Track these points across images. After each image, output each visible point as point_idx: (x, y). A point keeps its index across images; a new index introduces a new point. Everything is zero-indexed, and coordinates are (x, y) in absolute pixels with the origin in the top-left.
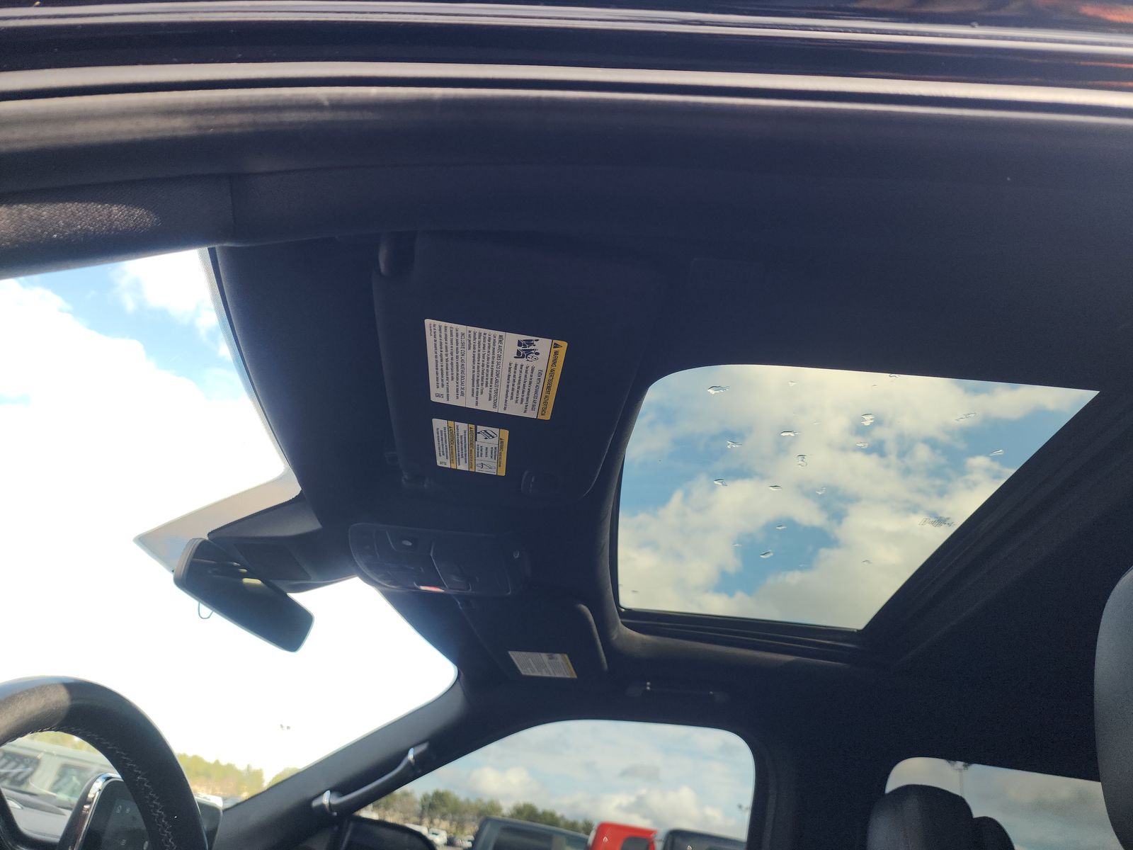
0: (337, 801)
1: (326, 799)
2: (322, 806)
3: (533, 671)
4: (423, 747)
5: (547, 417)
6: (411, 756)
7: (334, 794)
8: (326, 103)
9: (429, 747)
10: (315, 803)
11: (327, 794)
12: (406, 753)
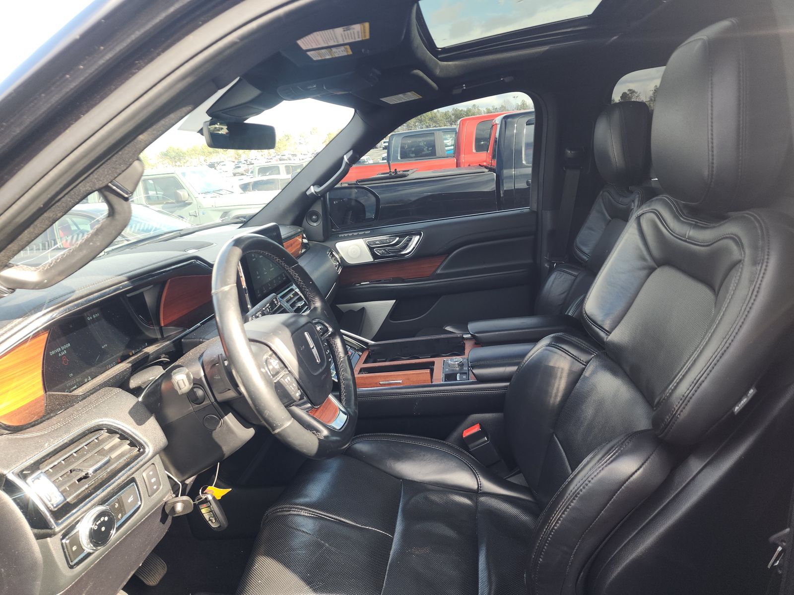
0: (319, 189)
1: (313, 190)
2: (312, 194)
3: (396, 101)
4: (351, 153)
5: (368, 37)
6: (346, 159)
7: (315, 186)
8: (238, 41)
9: (353, 152)
10: (308, 193)
11: (312, 187)
12: (343, 158)
